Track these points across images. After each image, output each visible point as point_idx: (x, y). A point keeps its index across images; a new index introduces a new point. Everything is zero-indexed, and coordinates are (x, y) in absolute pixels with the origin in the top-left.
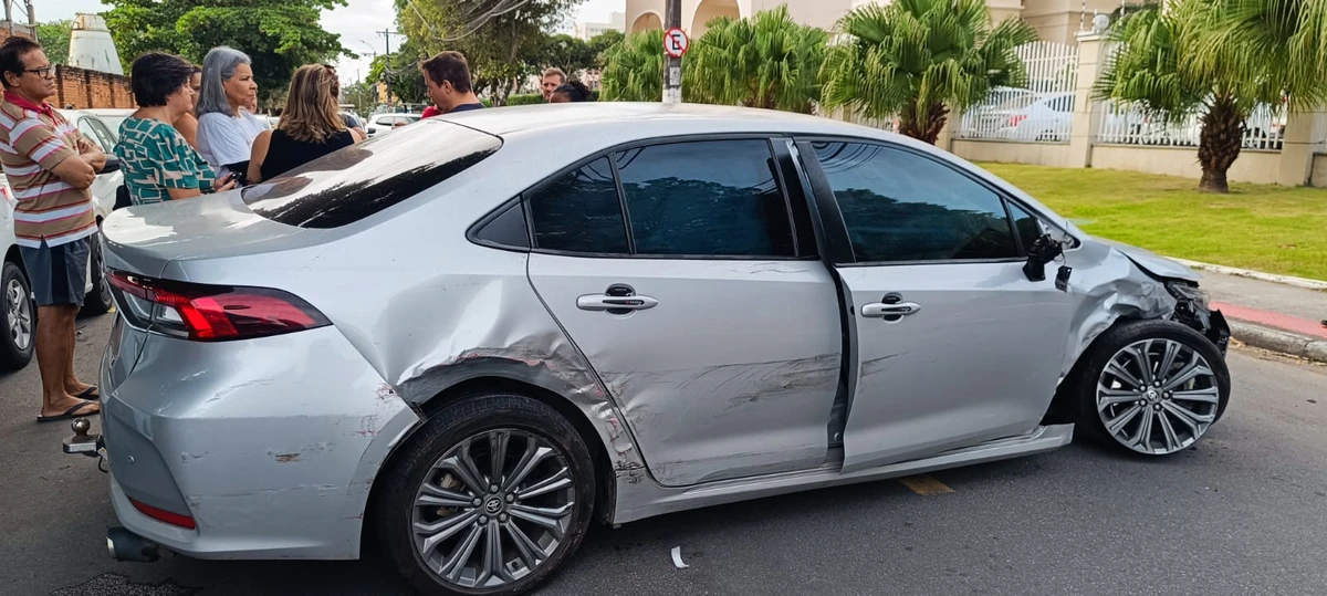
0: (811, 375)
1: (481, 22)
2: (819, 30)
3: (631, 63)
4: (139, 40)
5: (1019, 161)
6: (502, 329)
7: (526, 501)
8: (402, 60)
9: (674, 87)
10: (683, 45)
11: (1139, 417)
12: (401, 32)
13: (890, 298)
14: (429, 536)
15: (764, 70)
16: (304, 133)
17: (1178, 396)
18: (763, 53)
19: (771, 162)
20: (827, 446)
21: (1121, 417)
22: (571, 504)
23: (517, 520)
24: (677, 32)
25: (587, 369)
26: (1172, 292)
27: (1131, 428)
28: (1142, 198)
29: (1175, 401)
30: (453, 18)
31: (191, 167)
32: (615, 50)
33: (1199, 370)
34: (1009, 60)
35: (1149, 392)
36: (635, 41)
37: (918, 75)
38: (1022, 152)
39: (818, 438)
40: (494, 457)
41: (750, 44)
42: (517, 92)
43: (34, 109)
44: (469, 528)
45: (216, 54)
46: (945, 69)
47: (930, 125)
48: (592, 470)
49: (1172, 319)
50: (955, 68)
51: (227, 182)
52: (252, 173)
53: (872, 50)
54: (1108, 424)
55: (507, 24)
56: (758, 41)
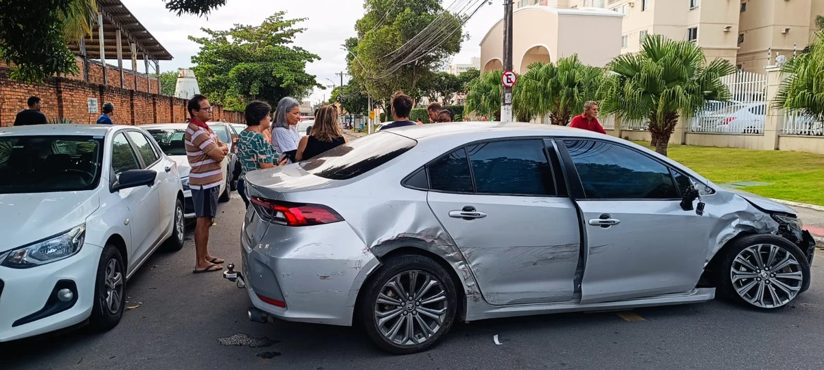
0: (564, 253)
1: (396, 68)
2: (597, 68)
3: (483, 90)
4: (210, 82)
5: (730, 146)
6: (415, 225)
7: (425, 306)
8: (350, 89)
9: (507, 104)
10: (513, 80)
11: (756, 287)
12: (350, 74)
13: (604, 216)
14: (381, 317)
15: (563, 93)
16: (324, 137)
17: (779, 276)
18: (563, 83)
19: (544, 150)
20: (573, 290)
21: (745, 287)
22: (445, 308)
23: (420, 314)
24: (510, 73)
25: (453, 245)
26: (775, 219)
27: (752, 292)
28: (807, 169)
29: (778, 279)
30: (379, 66)
31: (270, 153)
32: (474, 83)
33: (791, 262)
34: (716, 85)
35: (762, 273)
36: (486, 77)
37: (658, 96)
38: (732, 141)
39: (568, 286)
40: (411, 283)
41: (554, 78)
42: (415, 107)
43: (202, 126)
44: (398, 316)
45: (285, 101)
46: (674, 92)
47: (666, 125)
48: (455, 293)
49: (777, 234)
50: (681, 91)
51: (283, 159)
52: (298, 156)
53: (628, 80)
54: (738, 290)
55: (411, 68)
56: (560, 76)
